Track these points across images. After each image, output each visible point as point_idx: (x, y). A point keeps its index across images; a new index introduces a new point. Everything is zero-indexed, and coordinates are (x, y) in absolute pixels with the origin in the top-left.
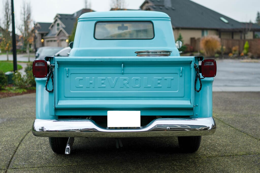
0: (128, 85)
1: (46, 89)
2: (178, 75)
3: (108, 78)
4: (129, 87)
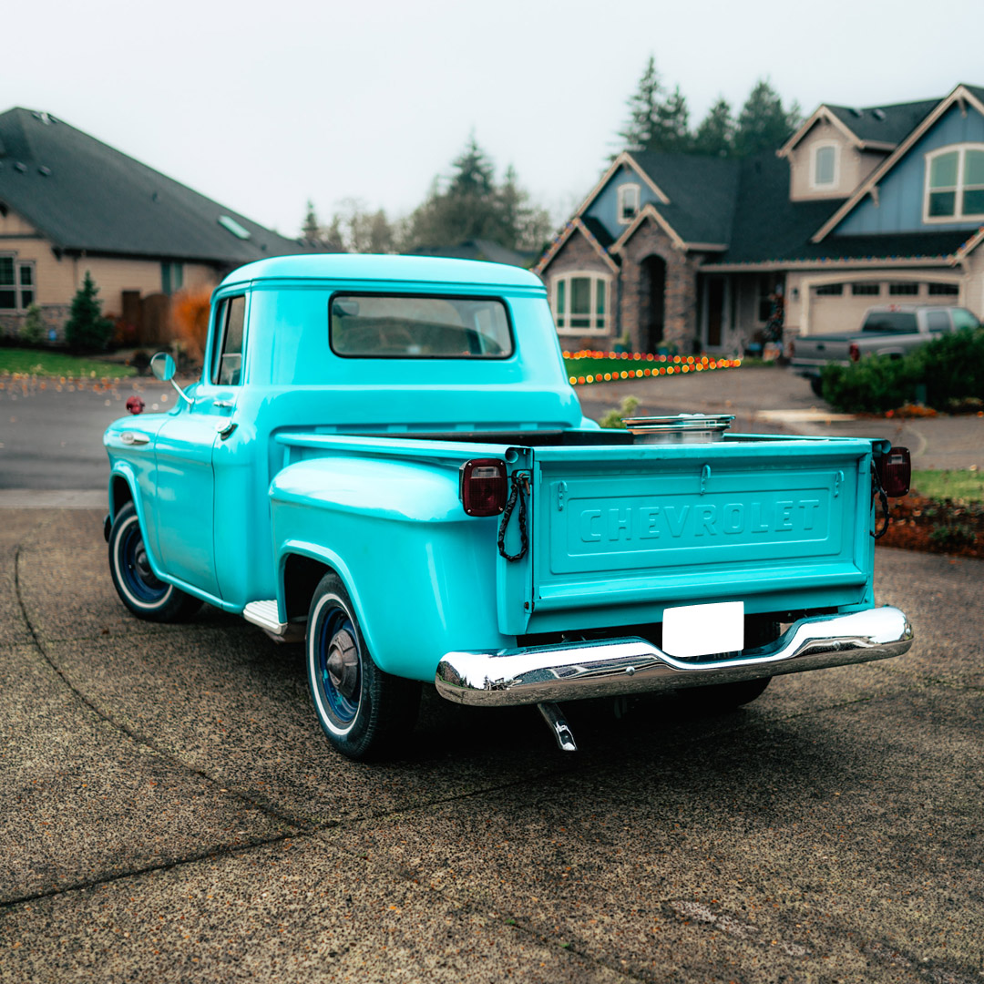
0: (714, 529)
1: (503, 554)
2: (830, 494)
3: (667, 507)
4: (715, 532)
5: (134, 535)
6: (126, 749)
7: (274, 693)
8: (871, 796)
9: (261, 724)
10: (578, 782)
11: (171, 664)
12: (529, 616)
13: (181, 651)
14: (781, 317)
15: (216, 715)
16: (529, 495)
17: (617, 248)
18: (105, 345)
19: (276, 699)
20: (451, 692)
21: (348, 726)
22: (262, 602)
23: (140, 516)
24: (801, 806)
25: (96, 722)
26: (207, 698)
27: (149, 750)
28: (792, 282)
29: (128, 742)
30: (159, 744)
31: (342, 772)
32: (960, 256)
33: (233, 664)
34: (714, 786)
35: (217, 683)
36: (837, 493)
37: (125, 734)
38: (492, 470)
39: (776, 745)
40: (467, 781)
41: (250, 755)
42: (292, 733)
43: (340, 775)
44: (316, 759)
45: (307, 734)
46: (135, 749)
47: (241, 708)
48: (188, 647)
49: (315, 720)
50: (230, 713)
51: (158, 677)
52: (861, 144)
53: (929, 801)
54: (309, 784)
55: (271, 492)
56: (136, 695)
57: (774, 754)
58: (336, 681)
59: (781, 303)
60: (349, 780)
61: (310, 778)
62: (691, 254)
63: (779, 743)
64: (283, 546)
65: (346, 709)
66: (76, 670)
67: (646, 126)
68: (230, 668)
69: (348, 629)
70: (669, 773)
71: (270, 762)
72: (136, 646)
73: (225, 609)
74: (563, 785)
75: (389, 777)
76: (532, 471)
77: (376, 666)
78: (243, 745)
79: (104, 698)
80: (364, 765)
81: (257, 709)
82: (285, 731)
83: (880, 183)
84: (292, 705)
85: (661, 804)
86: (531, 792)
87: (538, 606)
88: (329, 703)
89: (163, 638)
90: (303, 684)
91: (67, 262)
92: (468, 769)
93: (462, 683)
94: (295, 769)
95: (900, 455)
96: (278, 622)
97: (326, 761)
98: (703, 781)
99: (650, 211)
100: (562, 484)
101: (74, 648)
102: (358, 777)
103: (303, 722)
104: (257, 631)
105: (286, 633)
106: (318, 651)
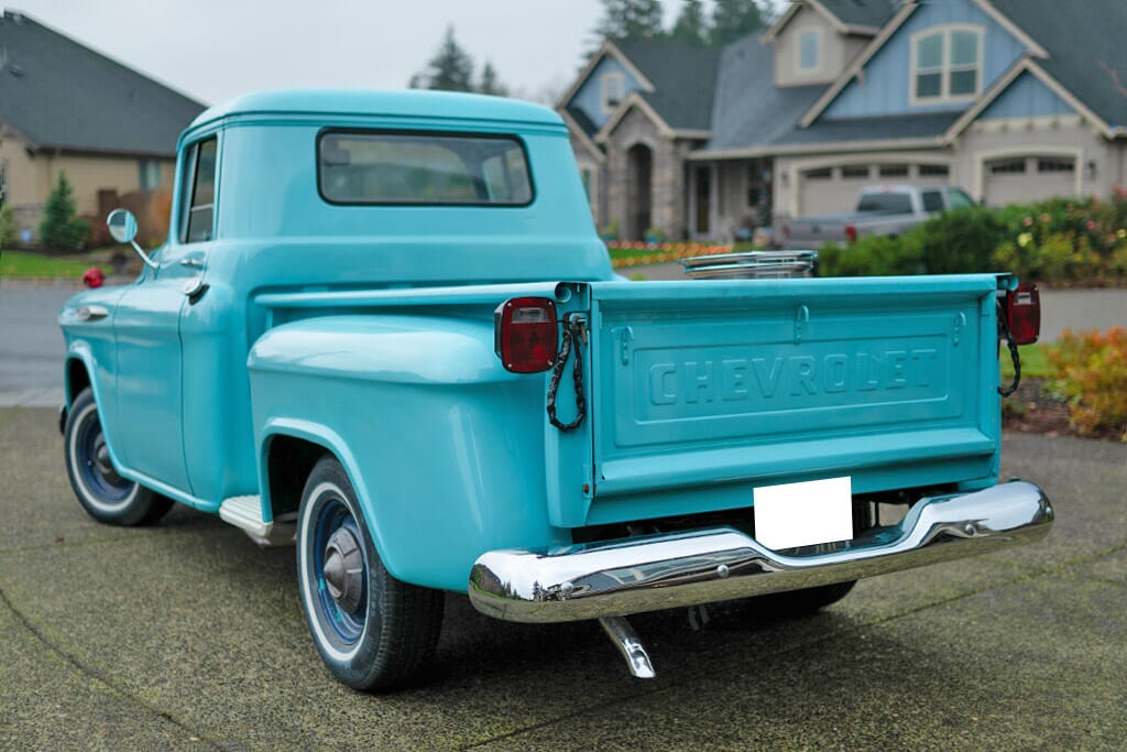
5: (92, 427)
6: (73, 686)
7: (258, 608)
8: (1019, 721)
9: (243, 648)
10: (645, 713)
11: (135, 576)
12: (589, 502)
13: (148, 559)
14: (770, 203)
15: (188, 638)
16: (586, 344)
17: (602, 137)
18: (80, 245)
19: (261, 615)
20: (488, 604)
21: (353, 649)
22: (242, 498)
23: (99, 405)
24: (935, 738)
25: (38, 652)
26: (176, 616)
27: (102, 686)
28: (780, 167)
29: (75, 676)
30: (115, 678)
31: (345, 709)
32: (950, 136)
33: (210, 574)
34: (817, 714)
35: (190, 598)
36: (956, 340)
37: (73, 665)
38: (537, 313)
39: (879, 657)
40: (505, 715)
41: (229, 688)
42: (281, 658)
43: (344, 713)
44: (312, 692)
45: (300, 659)
46: (84, 685)
47: (218, 627)
48: (156, 555)
49: (310, 641)
50: (204, 635)
51: (119, 592)
52: (845, 28)
53: (1093, 726)
54: (305, 726)
55: (250, 362)
56: (90, 615)
57: (879, 668)
58: (335, 593)
59: (770, 189)
60: (355, 720)
61: (306, 719)
62: (677, 141)
63: (881, 653)
64: (266, 426)
65: (347, 626)
66: (20, 586)
67: (623, 25)
68: (205, 579)
69: (350, 527)
70: (757, 696)
71: (254, 697)
72: (95, 556)
73: (199, 508)
74: (628, 718)
75: (406, 714)
76: (589, 313)
77: (387, 572)
78: (221, 676)
79: (50, 620)
80: (372, 698)
81: (238, 629)
82: (272, 655)
83: (867, 66)
84: (281, 622)
85: (756, 740)
86: (588, 728)
87: (601, 488)
88: (326, 619)
89: (127, 545)
90: (293, 596)
91: (41, 162)
92: (504, 698)
93: (504, 592)
94: (285, 707)
95: (1028, 294)
96: (261, 520)
97: (324, 694)
98: (802, 706)
99: (635, 99)
100: (627, 330)
101: (21, 560)
102: (366, 715)
103: (294, 643)
104: (235, 534)
105: (271, 535)
106: (312, 556)
